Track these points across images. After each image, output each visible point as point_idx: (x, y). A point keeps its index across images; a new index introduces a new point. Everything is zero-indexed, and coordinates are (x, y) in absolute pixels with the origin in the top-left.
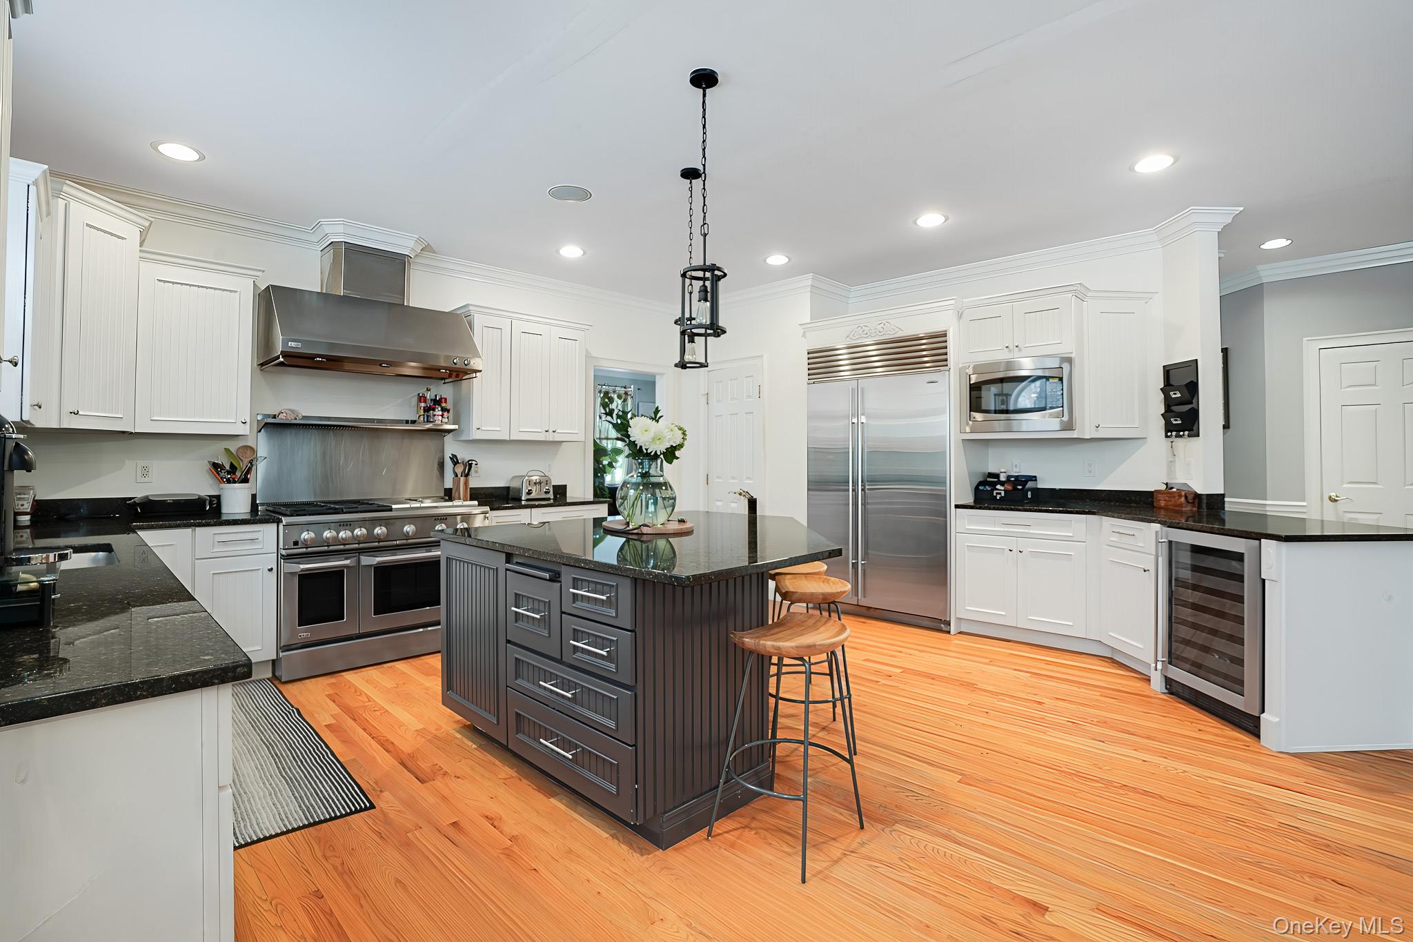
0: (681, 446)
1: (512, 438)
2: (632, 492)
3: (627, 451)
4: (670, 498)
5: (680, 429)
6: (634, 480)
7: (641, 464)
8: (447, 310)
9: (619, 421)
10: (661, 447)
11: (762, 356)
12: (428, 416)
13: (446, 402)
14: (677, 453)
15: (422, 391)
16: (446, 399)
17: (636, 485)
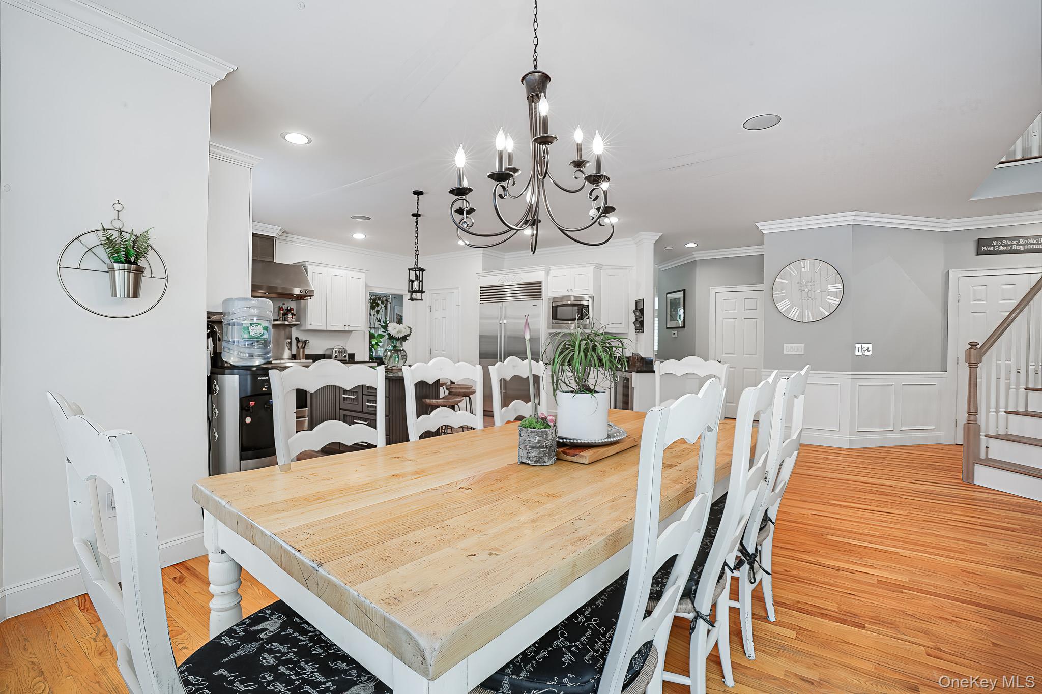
0: (409, 335)
1: (328, 329)
2: (389, 353)
3: (387, 336)
4: (405, 356)
5: (409, 328)
6: (389, 348)
7: (393, 342)
8: (290, 263)
9: (384, 325)
10: (401, 336)
11: (458, 288)
12: (285, 318)
13: (293, 310)
14: (408, 338)
15: (281, 305)
16: (293, 309)
17: (390, 351)
